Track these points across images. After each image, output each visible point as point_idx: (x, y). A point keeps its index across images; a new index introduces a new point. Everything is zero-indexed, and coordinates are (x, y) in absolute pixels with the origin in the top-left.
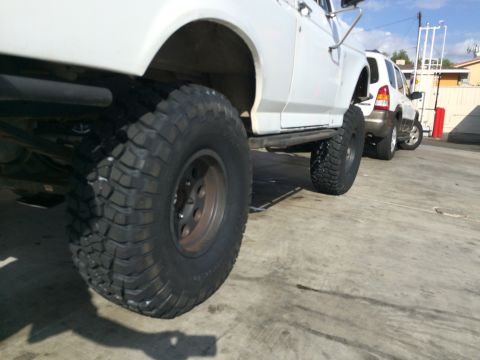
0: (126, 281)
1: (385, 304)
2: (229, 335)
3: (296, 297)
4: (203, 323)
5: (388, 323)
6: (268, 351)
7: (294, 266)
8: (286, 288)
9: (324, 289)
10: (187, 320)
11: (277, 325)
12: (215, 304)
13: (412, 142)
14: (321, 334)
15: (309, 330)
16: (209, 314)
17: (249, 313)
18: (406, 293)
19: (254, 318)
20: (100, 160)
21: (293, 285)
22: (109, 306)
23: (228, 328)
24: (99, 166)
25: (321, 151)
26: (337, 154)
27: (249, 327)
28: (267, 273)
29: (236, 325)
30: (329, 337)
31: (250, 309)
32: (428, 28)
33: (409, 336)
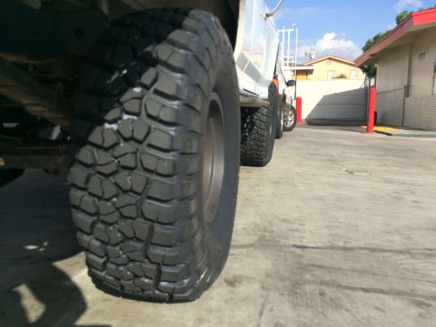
0: (167, 254)
1: (383, 251)
2: (268, 307)
3: (301, 256)
4: (231, 299)
5: (401, 267)
6: (322, 316)
7: (275, 229)
8: (285, 249)
9: (320, 245)
10: (211, 299)
11: (308, 288)
12: (230, 277)
13: (290, 124)
14: (356, 289)
15: (341, 286)
16: (230, 288)
17: (270, 280)
18: (390, 238)
19: (280, 284)
20: (123, 92)
21: (289, 246)
22: (105, 300)
23: (262, 300)
24: (122, 99)
25: (248, 124)
26: (263, 126)
27: (282, 294)
28: (256, 238)
29: (267, 295)
30: (365, 290)
31: (268, 275)
32: (283, 31)
33: (428, 275)
